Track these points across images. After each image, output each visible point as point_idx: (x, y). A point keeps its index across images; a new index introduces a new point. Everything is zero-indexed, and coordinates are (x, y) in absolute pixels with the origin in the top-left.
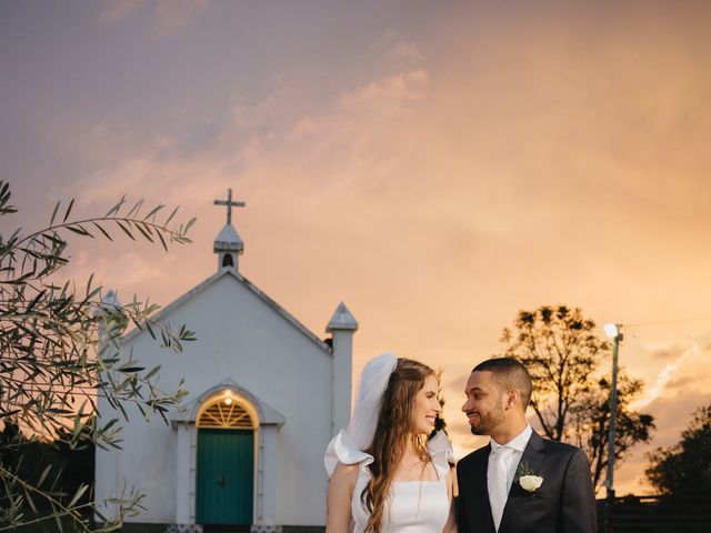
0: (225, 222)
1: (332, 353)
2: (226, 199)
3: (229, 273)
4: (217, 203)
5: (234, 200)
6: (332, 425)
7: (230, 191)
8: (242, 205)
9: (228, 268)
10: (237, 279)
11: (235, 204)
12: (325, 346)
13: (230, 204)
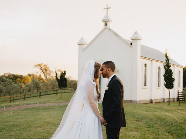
0: (106, 14)
1: (132, 47)
2: (106, 8)
3: (106, 28)
4: (104, 9)
5: (108, 7)
6: (132, 69)
7: (107, 5)
8: (110, 8)
9: (106, 26)
10: (108, 29)
11: (108, 8)
12: (130, 45)
13: (107, 8)
